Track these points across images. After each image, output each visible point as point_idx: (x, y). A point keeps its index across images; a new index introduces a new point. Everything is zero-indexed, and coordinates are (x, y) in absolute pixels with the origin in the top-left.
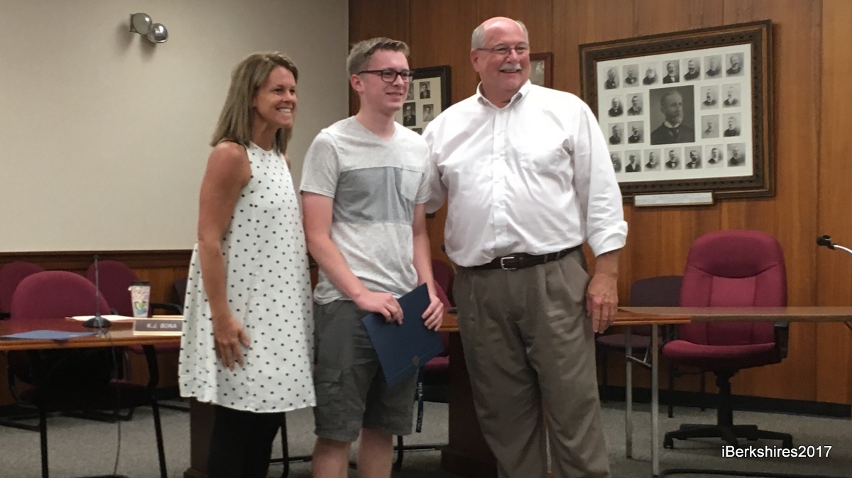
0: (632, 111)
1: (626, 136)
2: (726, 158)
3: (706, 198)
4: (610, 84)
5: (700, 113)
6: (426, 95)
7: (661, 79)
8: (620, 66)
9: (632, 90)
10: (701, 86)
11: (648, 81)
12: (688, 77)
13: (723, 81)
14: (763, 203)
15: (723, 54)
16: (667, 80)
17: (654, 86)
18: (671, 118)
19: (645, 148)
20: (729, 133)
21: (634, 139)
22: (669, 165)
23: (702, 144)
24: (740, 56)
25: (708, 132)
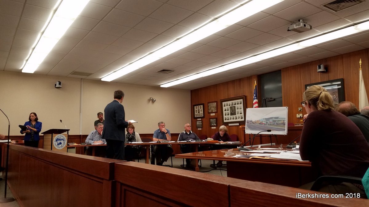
0: (228, 110)
1: (227, 115)
2: (240, 118)
3: (238, 124)
4: (224, 106)
5: (237, 110)
6: (201, 108)
8: (225, 103)
10: (236, 106)
11: (229, 105)
12: (235, 105)
13: (239, 105)
15: (239, 101)
16: (232, 105)
17: (230, 106)
18: (233, 111)
19: (230, 116)
20: (241, 114)
21: (228, 115)
22: (233, 119)
23: (237, 115)
24: (241, 101)
25: (238, 113)
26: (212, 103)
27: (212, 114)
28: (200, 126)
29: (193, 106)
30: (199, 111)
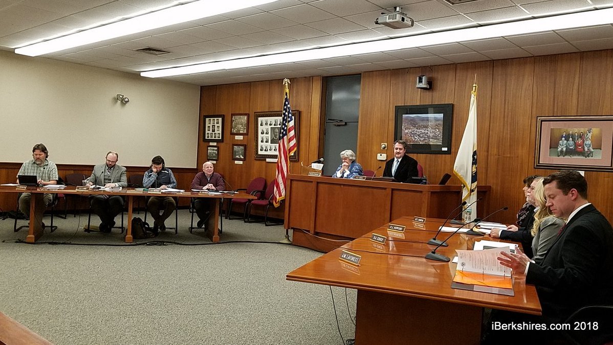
0: (266, 133)
4: (261, 125)
6: (218, 123)
7: (273, 124)
8: (264, 119)
9: (267, 127)
11: (270, 125)
14: (296, 163)
16: (275, 125)
18: (275, 136)
21: (266, 142)
22: (275, 150)
26: (239, 116)
27: (237, 137)
28: (214, 157)
29: (202, 117)
30: (214, 128)
